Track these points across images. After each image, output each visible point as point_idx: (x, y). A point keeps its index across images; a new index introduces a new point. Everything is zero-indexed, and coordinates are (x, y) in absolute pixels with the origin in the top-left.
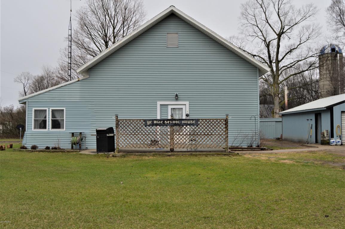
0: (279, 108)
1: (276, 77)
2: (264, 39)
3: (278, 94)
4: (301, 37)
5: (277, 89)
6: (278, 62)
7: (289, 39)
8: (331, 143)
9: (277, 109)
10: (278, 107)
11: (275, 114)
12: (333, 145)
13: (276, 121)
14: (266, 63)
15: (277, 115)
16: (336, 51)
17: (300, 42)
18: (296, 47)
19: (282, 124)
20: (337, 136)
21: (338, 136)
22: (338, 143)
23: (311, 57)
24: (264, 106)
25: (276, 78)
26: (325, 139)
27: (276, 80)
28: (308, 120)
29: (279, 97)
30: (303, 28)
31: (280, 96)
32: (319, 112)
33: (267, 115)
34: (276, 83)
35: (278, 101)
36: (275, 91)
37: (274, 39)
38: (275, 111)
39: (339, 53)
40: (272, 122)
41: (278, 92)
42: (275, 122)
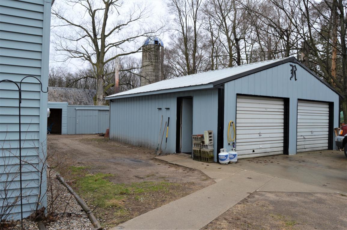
0: (103, 94)
1: (101, 54)
2: (89, 8)
3: (102, 75)
4: (131, 14)
5: (101, 70)
6: (104, 37)
7: (118, 14)
8: (222, 160)
9: (101, 94)
10: (102, 92)
11: (97, 101)
12: (225, 164)
13: (99, 110)
14: (90, 36)
15: (100, 102)
16: (158, 44)
17: (130, 20)
18: (126, 24)
19: (109, 113)
20: (229, 144)
21: (231, 144)
22: (232, 158)
23: (142, 36)
24: (85, 91)
25: (101, 56)
26: (204, 149)
27: (100, 58)
28: (160, 109)
29: (104, 80)
30: (134, 4)
31: (104, 77)
32: (186, 95)
33: (87, 101)
34: (101, 61)
35: (102, 85)
36: (99, 71)
37: (101, 9)
38: (98, 97)
39: (161, 46)
40: (94, 111)
41: (102, 73)
42: (97, 111)
